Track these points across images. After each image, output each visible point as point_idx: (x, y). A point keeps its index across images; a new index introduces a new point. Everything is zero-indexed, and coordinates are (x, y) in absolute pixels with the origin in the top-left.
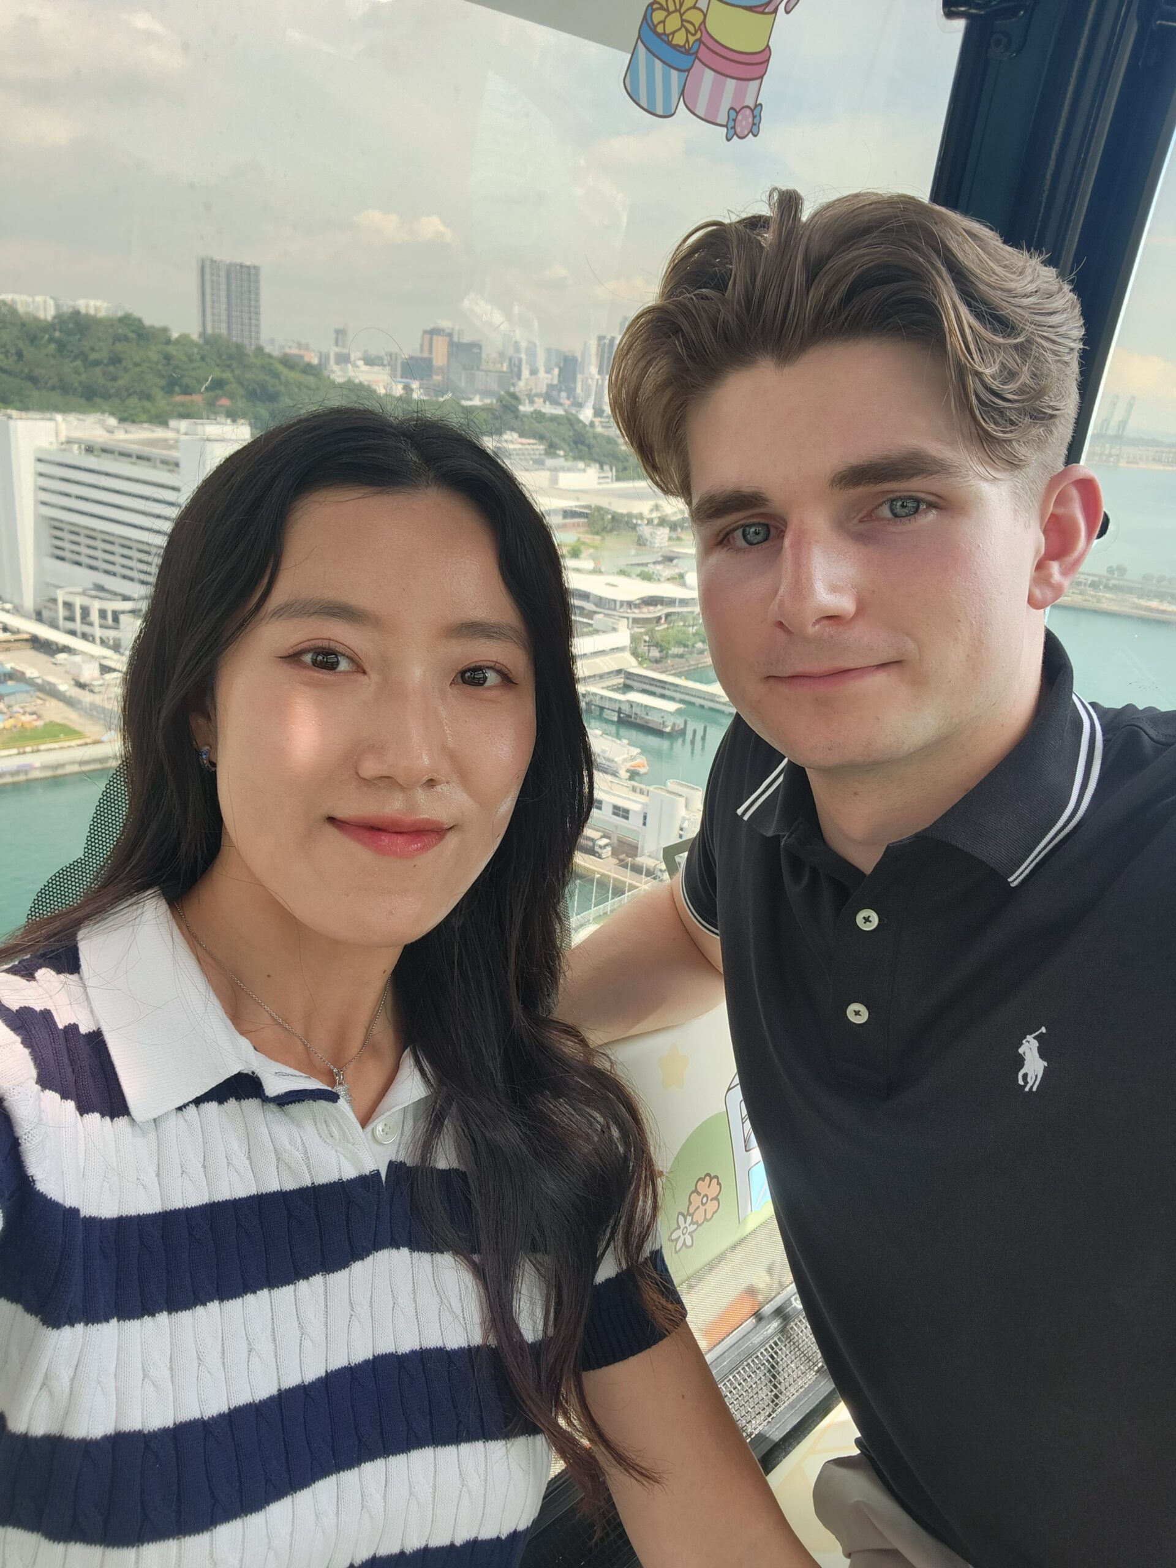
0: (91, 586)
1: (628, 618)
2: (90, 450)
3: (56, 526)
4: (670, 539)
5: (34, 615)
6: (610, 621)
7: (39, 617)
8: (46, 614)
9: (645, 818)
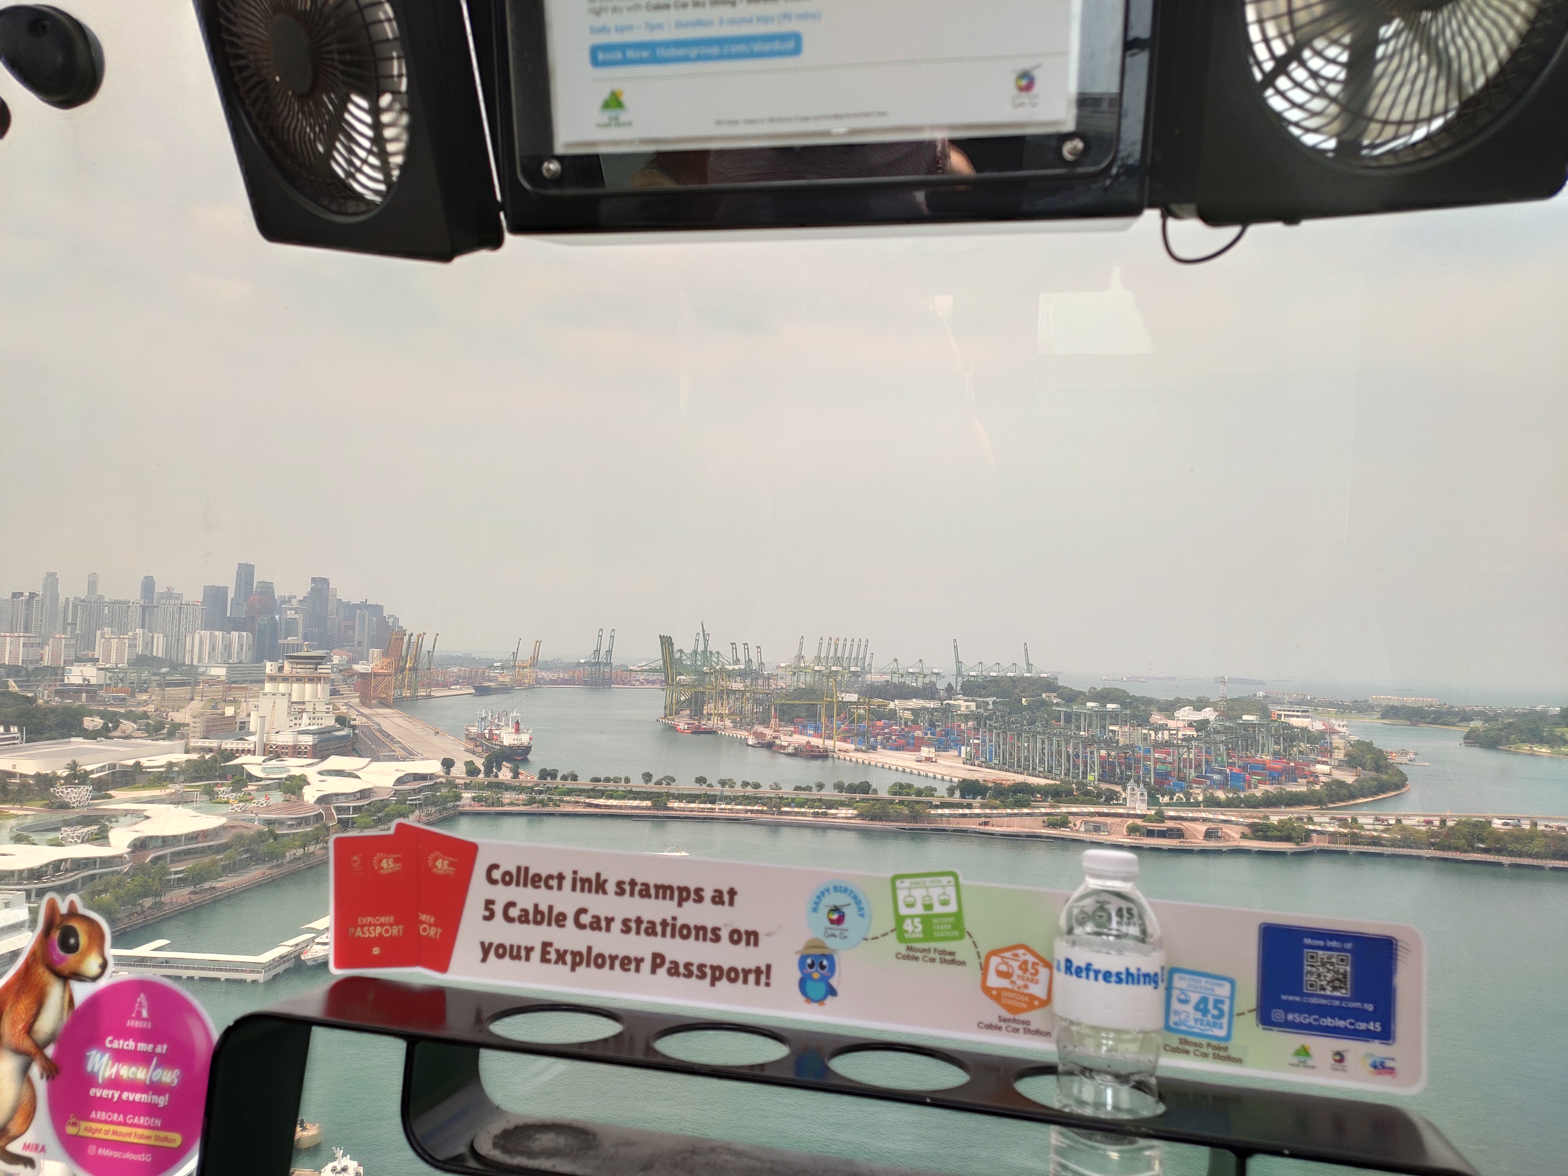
1: (27, 891)
4: (94, 798)
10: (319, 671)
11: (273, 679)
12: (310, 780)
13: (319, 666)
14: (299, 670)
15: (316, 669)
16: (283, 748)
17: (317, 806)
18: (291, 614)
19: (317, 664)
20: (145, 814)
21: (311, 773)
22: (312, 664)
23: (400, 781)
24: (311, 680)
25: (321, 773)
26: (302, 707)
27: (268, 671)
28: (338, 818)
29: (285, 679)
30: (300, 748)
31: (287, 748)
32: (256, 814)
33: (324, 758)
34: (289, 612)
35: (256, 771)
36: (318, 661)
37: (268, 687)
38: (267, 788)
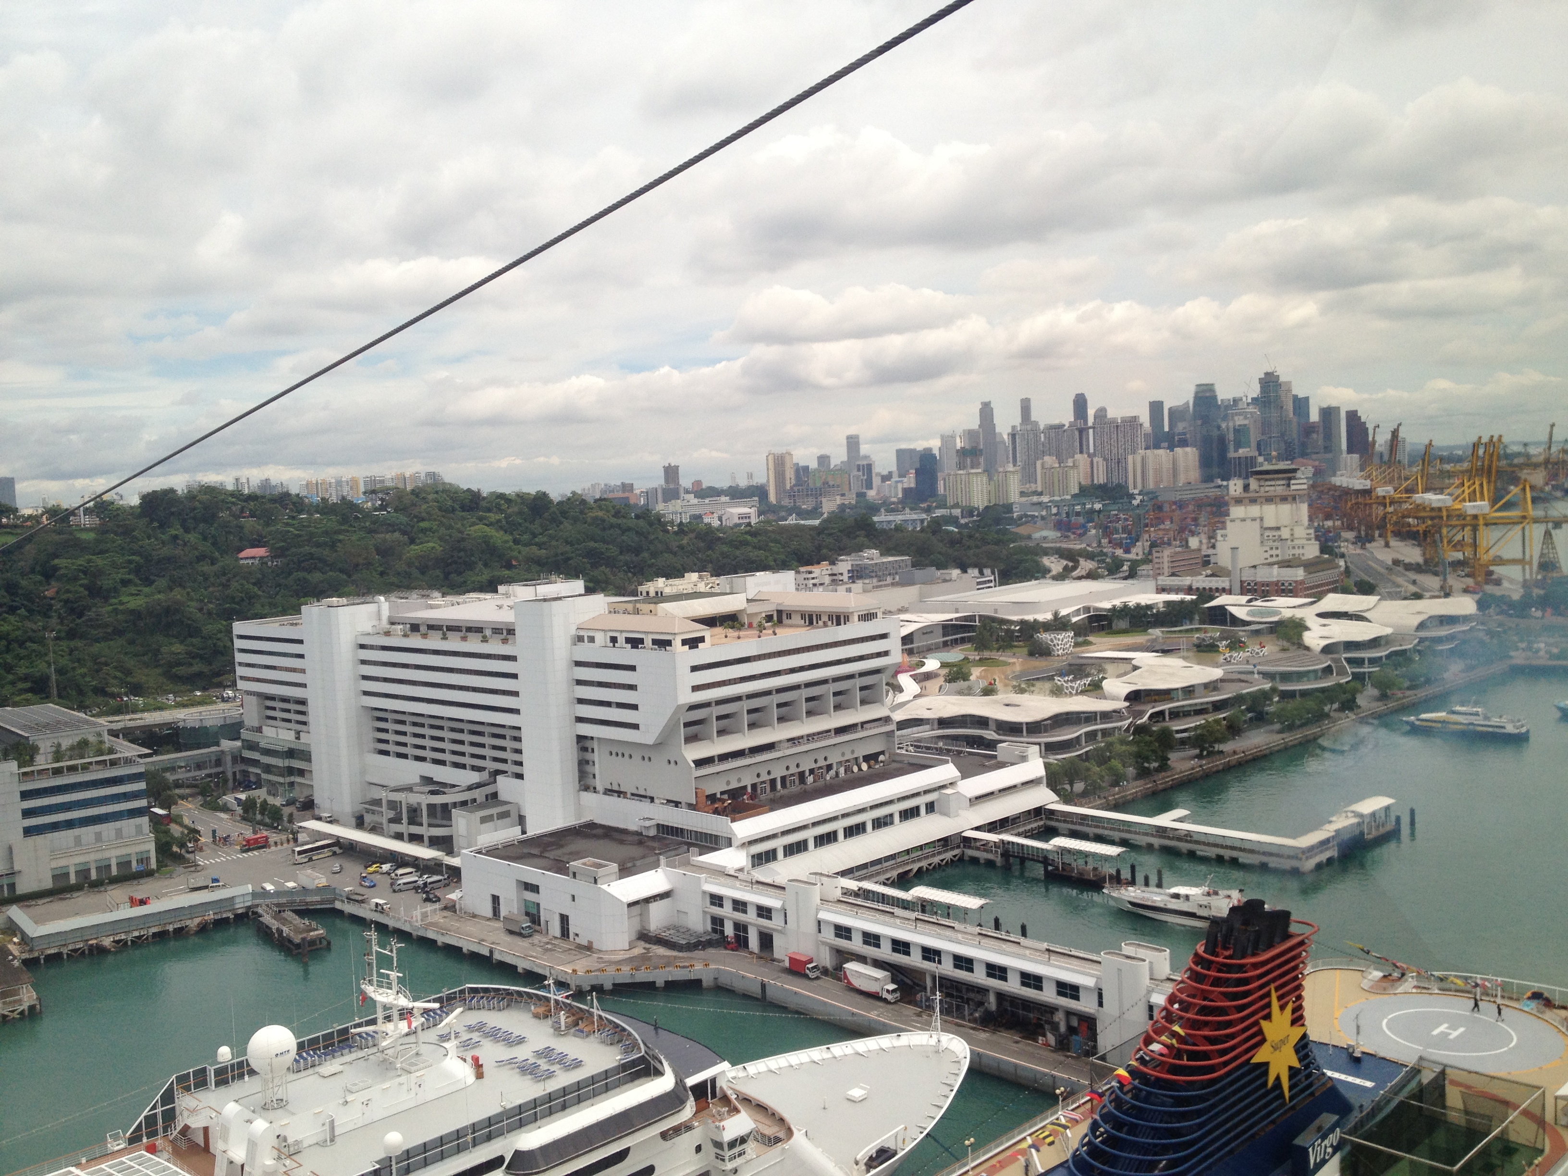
0: (418, 780)
1: (1039, 744)
2: (415, 628)
3: (380, 716)
4: (1077, 645)
5: (353, 821)
6: (1017, 750)
7: (360, 823)
8: (368, 818)
9: (1100, 996)
10: (1293, 487)
11: (1239, 501)
12: (1309, 624)
13: (1293, 482)
14: (1267, 489)
15: (1289, 485)
16: (1263, 585)
17: (1322, 657)
18: (1240, 421)
19: (1290, 479)
20: (1134, 662)
21: (1309, 615)
22: (1283, 479)
23: (1421, 626)
24: (1284, 499)
25: (1321, 615)
26: (1276, 533)
27: (1232, 492)
28: (1353, 673)
29: (1253, 501)
30: (1283, 584)
31: (1267, 585)
32: (1255, 666)
33: (1319, 597)
34: (1236, 418)
35: (1241, 613)
36: (1289, 474)
37: (1237, 511)
38: (1257, 632)
